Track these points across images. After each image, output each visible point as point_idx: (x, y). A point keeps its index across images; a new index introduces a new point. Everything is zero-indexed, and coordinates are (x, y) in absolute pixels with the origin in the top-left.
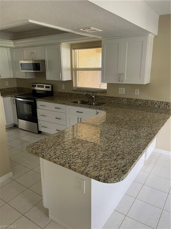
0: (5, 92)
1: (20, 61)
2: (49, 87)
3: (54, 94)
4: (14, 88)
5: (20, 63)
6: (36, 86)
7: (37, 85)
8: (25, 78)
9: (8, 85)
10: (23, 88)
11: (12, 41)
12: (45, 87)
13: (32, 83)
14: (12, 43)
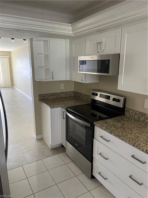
0: (58, 97)
1: (79, 57)
2: (118, 101)
3: (125, 113)
4: (70, 93)
5: (79, 60)
6: (97, 95)
7: (99, 93)
8: (84, 82)
9: (63, 88)
10: (81, 94)
11: (70, 25)
12: (111, 99)
13: (93, 90)
14: (70, 28)
